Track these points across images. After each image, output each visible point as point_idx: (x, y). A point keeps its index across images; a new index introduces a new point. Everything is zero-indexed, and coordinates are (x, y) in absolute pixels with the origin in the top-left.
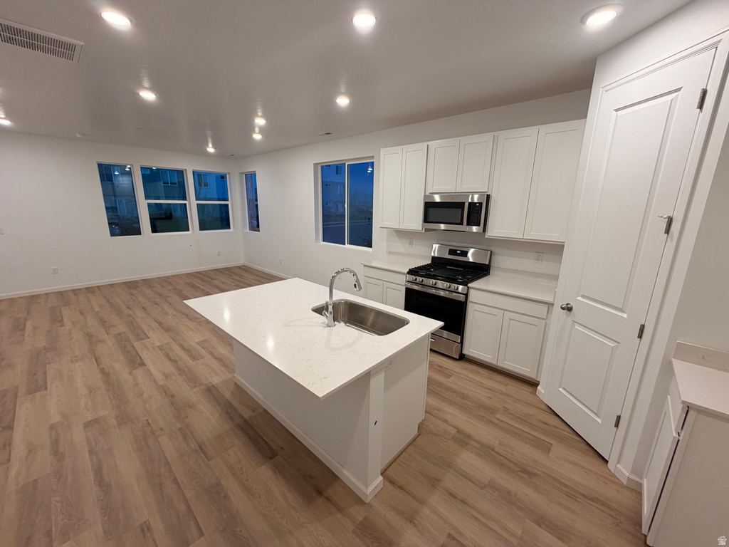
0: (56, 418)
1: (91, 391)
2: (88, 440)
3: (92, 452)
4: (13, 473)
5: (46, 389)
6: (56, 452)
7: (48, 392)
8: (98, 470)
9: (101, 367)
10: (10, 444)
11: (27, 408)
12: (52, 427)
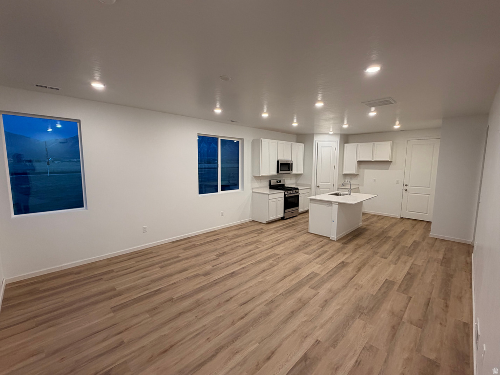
0: (393, 266)
1: (373, 266)
2: (389, 255)
3: (391, 253)
4: (412, 261)
5: (387, 279)
6: (399, 258)
7: (387, 278)
8: (393, 249)
9: (356, 273)
10: (410, 268)
11: (399, 276)
12: (396, 264)
